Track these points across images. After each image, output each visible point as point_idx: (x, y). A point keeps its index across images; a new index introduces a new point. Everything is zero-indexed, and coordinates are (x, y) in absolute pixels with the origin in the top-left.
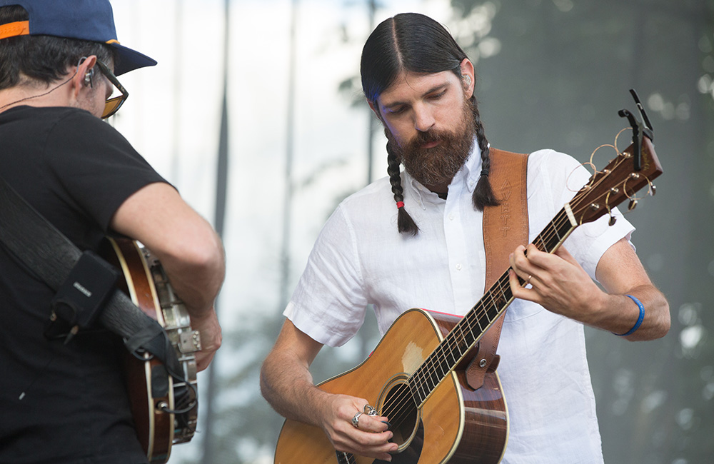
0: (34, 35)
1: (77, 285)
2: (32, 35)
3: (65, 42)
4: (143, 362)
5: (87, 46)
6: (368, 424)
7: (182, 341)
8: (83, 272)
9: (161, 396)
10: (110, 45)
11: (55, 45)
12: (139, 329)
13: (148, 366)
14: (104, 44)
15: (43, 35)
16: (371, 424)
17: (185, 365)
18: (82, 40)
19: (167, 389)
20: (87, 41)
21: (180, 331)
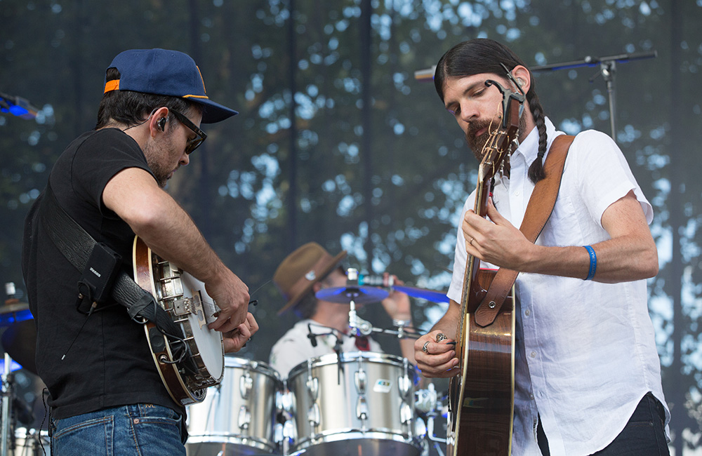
0: (123, 90)
1: (91, 269)
2: (121, 90)
3: (144, 96)
4: (143, 325)
5: (164, 99)
6: (433, 349)
7: (176, 307)
8: (96, 259)
9: (161, 351)
10: (186, 98)
11: (135, 97)
12: (136, 300)
13: (146, 327)
14: (180, 98)
15: (128, 91)
16: (437, 349)
17: (182, 325)
18: (160, 95)
19: (164, 345)
20: (164, 96)
21: (176, 299)
